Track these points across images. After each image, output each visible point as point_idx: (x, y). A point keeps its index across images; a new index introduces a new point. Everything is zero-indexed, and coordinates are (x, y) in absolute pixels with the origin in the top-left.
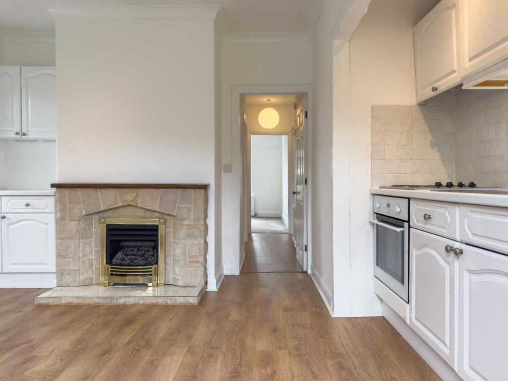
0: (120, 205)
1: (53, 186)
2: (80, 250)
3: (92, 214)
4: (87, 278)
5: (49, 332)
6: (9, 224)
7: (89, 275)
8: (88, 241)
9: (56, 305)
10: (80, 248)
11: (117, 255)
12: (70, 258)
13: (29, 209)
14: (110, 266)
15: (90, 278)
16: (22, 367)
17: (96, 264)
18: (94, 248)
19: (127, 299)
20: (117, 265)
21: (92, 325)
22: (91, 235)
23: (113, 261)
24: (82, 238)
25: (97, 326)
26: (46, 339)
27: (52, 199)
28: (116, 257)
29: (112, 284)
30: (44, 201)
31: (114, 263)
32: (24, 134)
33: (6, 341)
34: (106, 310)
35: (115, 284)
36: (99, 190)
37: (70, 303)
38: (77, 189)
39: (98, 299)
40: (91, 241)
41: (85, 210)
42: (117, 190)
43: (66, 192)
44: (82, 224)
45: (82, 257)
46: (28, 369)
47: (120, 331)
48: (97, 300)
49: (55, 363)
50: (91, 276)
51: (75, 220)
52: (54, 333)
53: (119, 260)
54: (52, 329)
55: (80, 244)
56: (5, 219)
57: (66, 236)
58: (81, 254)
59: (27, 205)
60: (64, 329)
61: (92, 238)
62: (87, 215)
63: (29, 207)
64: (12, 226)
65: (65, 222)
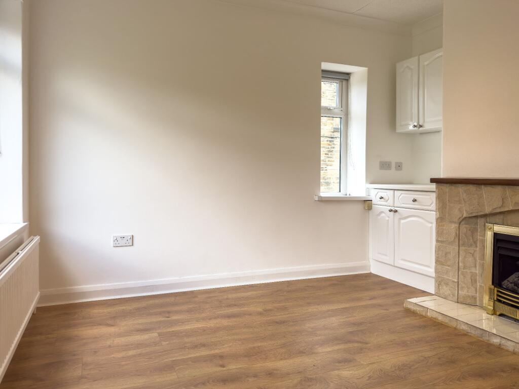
0: (511, 208)
1: (433, 181)
2: (460, 259)
3: (476, 217)
4: (469, 296)
5: (389, 342)
6: (400, 219)
7: (471, 292)
8: (471, 250)
9: (422, 315)
10: (460, 256)
11: (511, 277)
12: (449, 266)
13: (416, 205)
14: (496, 289)
15: (472, 297)
16: (337, 364)
17: (481, 281)
18: (478, 261)
19: (503, 341)
20: (507, 289)
21: (436, 355)
22: (475, 243)
23: (503, 283)
24: (463, 245)
25: (439, 358)
26: (379, 347)
27: (434, 196)
28: (509, 279)
29: (498, 313)
30: (428, 197)
31: (504, 287)
32: (421, 126)
33: (351, 333)
34: (471, 343)
35: (501, 315)
36: (483, 186)
37: (435, 318)
38: (457, 185)
39: (466, 326)
40: (475, 251)
41: (466, 211)
42: (507, 187)
43: (446, 188)
44: (464, 228)
45: (463, 268)
46: (339, 369)
47: (459, 380)
48: (464, 327)
49: (362, 377)
50: (473, 294)
51: (455, 223)
52: (392, 344)
53: (512, 283)
54: (394, 340)
55: (461, 252)
56: (397, 214)
57: (445, 240)
58: (460, 264)
59: (415, 201)
60: (404, 344)
61: (476, 247)
62: (470, 217)
63: (416, 203)
64: (402, 221)
65: (444, 223)
